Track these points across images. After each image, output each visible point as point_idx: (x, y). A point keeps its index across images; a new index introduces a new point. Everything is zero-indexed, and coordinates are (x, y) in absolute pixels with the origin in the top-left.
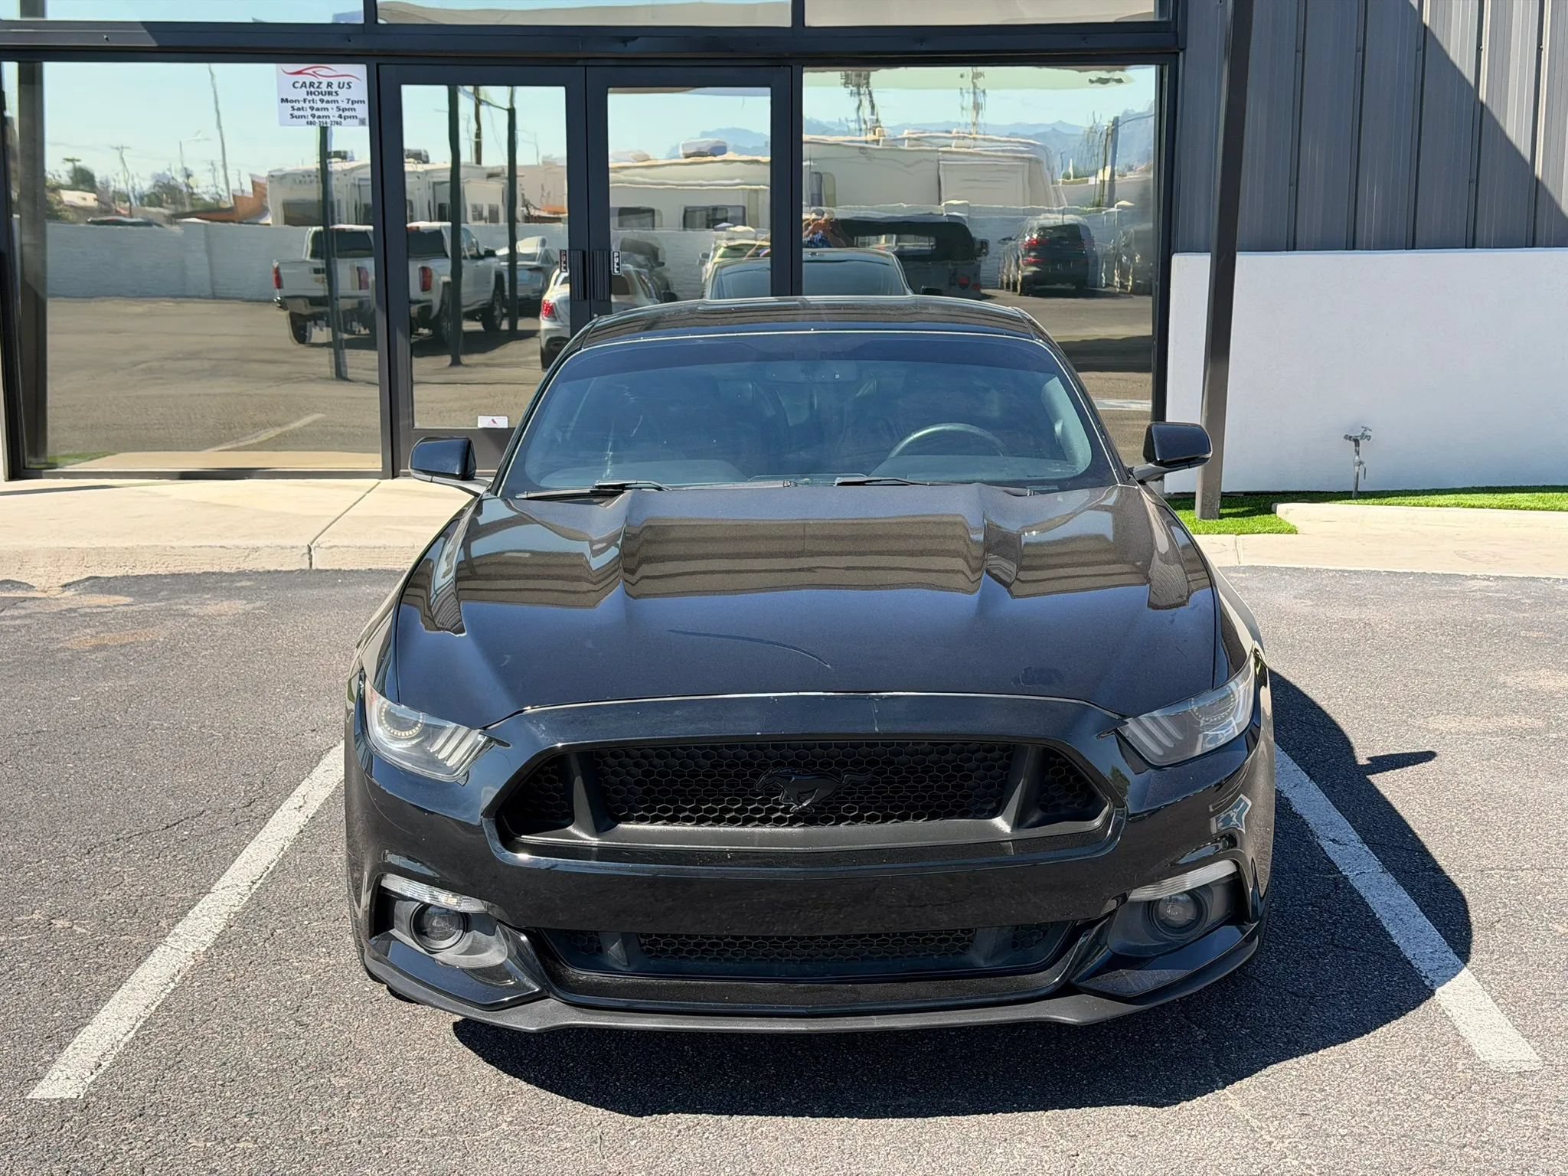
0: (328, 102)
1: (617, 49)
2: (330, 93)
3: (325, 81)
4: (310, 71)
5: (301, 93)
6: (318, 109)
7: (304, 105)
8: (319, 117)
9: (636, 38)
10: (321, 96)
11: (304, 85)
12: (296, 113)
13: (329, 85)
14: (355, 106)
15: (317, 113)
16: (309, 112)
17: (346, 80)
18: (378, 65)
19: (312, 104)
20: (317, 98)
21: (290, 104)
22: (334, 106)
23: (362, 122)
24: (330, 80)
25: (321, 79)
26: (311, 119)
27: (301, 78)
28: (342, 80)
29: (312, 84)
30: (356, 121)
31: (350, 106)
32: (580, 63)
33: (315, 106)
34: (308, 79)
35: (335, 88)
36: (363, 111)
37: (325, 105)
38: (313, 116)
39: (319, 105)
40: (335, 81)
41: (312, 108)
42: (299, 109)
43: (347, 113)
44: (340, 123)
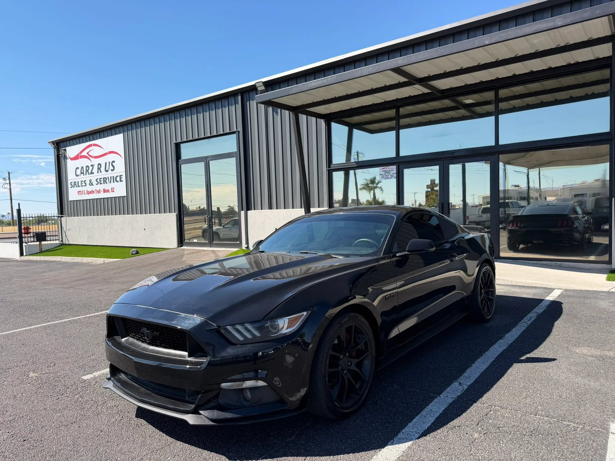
0: (389, 174)
1: (451, 156)
2: (389, 172)
3: (388, 170)
4: (385, 168)
5: (384, 173)
9: (455, 152)
11: (384, 171)
12: (383, 177)
13: (389, 170)
14: (394, 174)
16: (385, 177)
17: (392, 169)
18: (399, 166)
20: (387, 174)
22: (390, 175)
23: (395, 178)
27: (384, 170)
29: (386, 171)
30: (394, 178)
31: (393, 174)
32: (442, 160)
34: (385, 170)
35: (390, 171)
36: (395, 175)
37: (388, 175)
38: (386, 177)
39: (387, 175)
41: (386, 176)
43: (392, 176)
44: (391, 178)
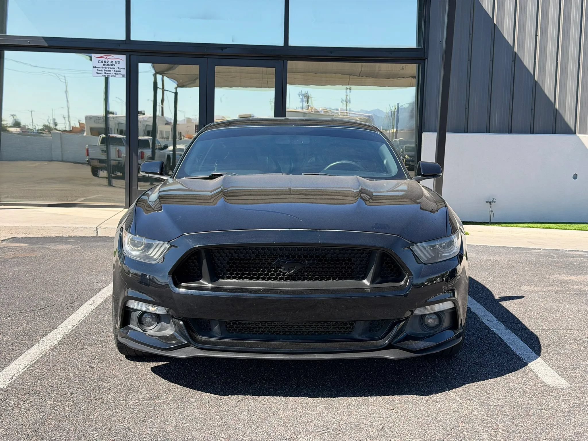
0: (111, 68)
1: (219, 52)
2: (112, 65)
3: (110, 61)
4: (104, 57)
5: (101, 65)
6: (107, 71)
7: (102, 69)
8: (107, 74)
9: (226, 48)
10: (108, 66)
11: (102, 62)
13: (112, 62)
14: (121, 70)
15: (107, 72)
16: (104, 72)
17: (118, 60)
18: (130, 55)
19: (105, 69)
20: (107, 67)
21: (97, 69)
22: (113, 70)
23: (123, 76)
24: (112, 60)
25: (109, 60)
26: (104, 74)
27: (101, 59)
28: (116, 60)
29: (105, 62)
30: (121, 76)
31: (119, 70)
32: (205, 56)
33: (106, 70)
34: (104, 60)
35: (114, 63)
36: (124, 72)
39: (107, 69)
40: (114, 61)
42: (100, 71)
43: (118, 73)
44: (114, 76)
